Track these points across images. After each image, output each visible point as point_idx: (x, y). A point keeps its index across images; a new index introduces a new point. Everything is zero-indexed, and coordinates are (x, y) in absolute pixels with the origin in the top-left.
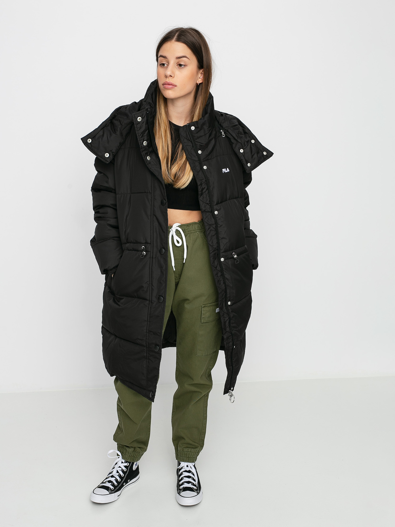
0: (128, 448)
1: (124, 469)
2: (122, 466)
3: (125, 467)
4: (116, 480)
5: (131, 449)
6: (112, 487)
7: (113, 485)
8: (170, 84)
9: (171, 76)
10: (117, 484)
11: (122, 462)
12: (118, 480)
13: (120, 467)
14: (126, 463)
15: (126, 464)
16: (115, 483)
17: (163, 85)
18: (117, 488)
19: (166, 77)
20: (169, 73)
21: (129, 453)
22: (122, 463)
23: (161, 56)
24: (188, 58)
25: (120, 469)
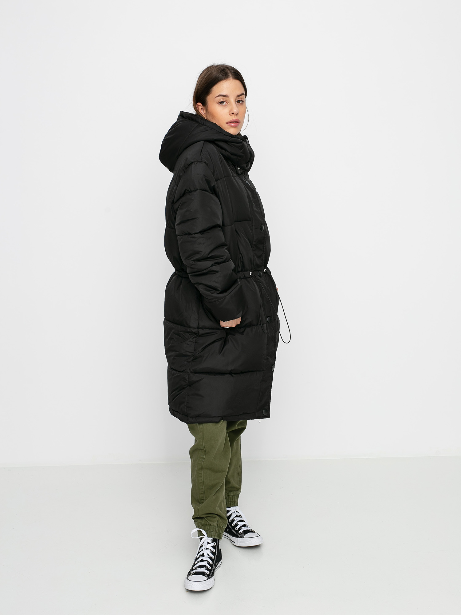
1: (213, 549)
2: (210, 546)
3: (214, 547)
4: (209, 563)
6: (207, 572)
7: (207, 569)
11: (208, 542)
13: (207, 549)
14: (213, 543)
16: (209, 567)
17: (228, 123)
18: (212, 572)
25: (209, 550)
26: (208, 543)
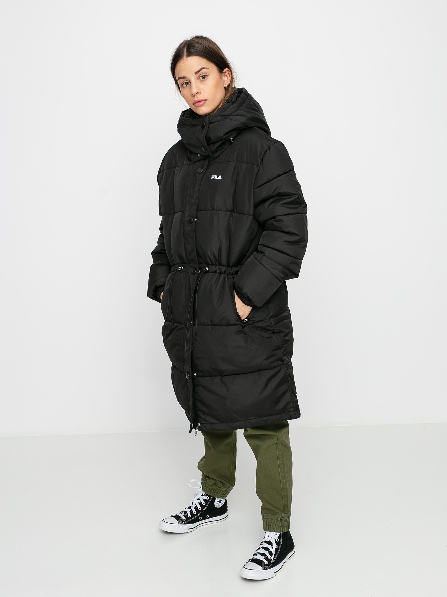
0: (209, 479)
1: (203, 502)
2: (202, 498)
3: (204, 500)
4: (191, 512)
5: (211, 481)
6: (184, 518)
7: (186, 516)
8: (200, 101)
9: (198, 93)
10: (190, 515)
12: (194, 512)
13: (199, 499)
14: (206, 496)
15: (206, 498)
16: (189, 515)
17: (194, 104)
18: (189, 520)
19: (193, 96)
20: (194, 91)
21: (209, 485)
22: (202, 496)
23: (180, 78)
24: (207, 68)
25: (199, 501)
26: (202, 495)
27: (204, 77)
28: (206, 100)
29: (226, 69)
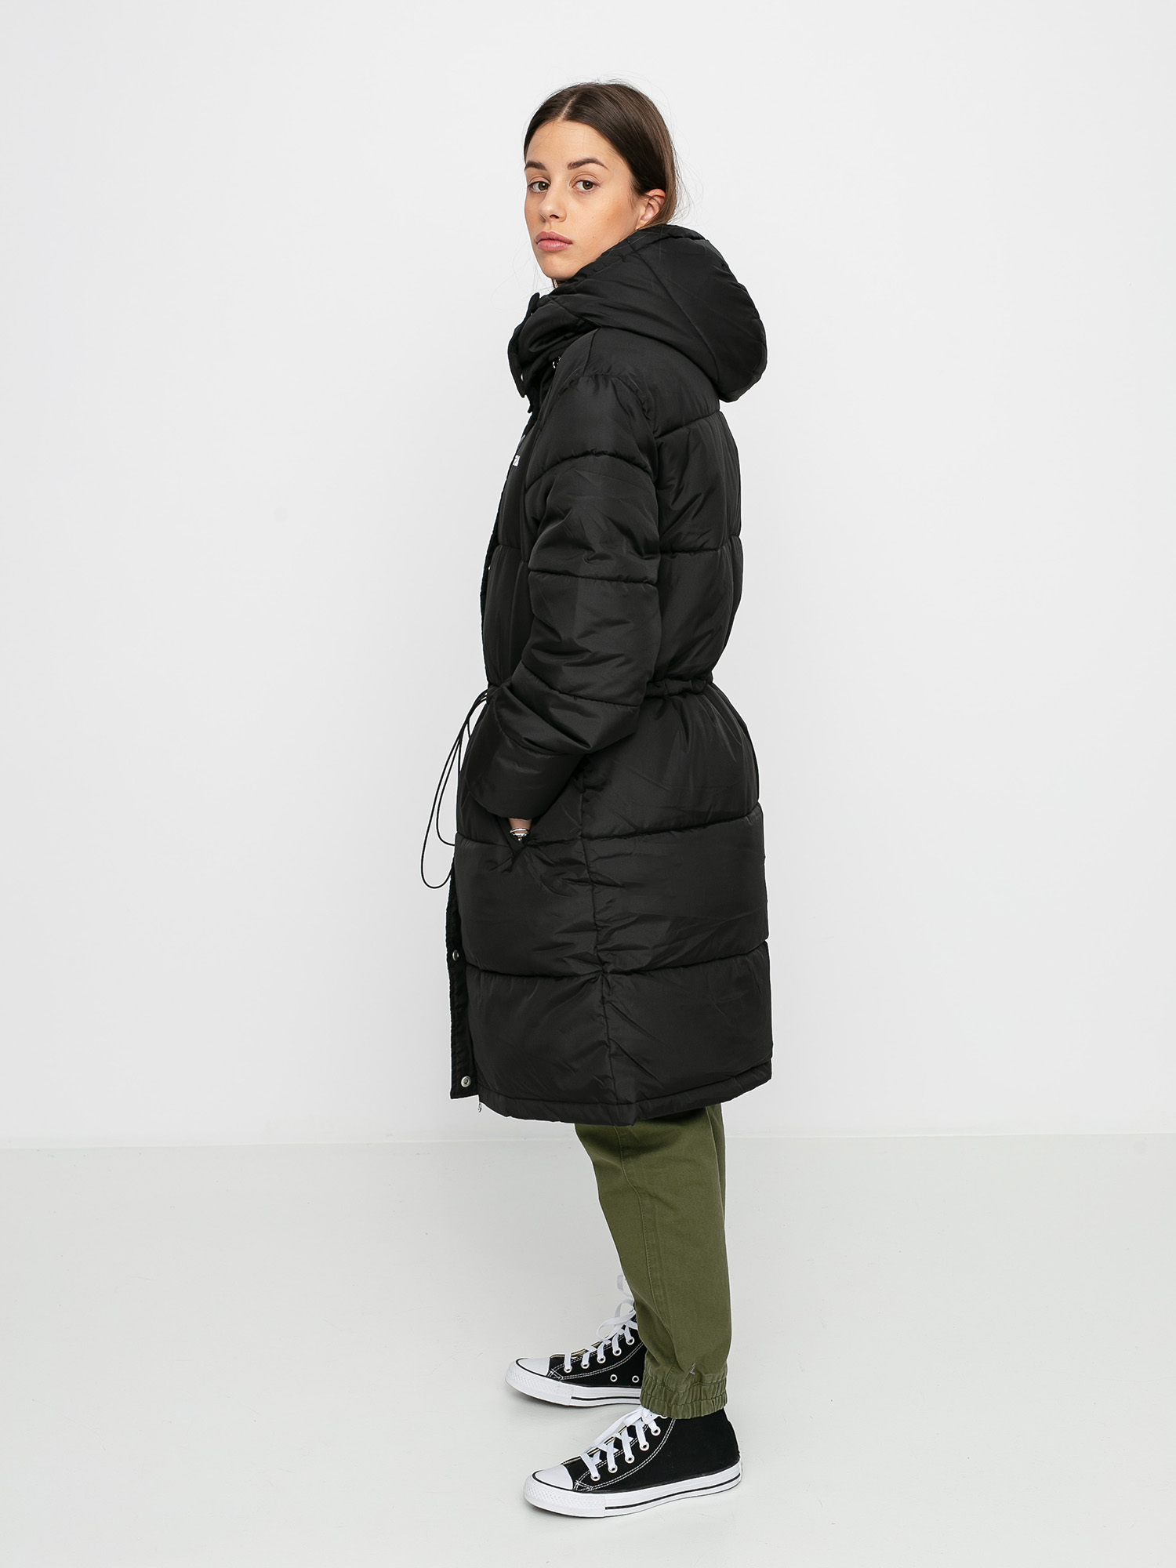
17: (537, 242)
19: (543, 220)
20: (547, 208)
27: (588, 185)
28: (570, 243)
29: (658, 192)
